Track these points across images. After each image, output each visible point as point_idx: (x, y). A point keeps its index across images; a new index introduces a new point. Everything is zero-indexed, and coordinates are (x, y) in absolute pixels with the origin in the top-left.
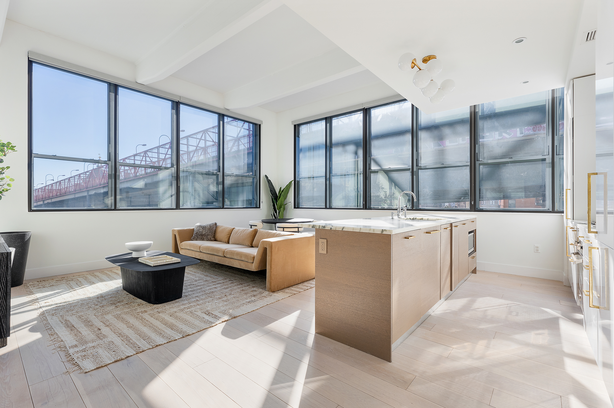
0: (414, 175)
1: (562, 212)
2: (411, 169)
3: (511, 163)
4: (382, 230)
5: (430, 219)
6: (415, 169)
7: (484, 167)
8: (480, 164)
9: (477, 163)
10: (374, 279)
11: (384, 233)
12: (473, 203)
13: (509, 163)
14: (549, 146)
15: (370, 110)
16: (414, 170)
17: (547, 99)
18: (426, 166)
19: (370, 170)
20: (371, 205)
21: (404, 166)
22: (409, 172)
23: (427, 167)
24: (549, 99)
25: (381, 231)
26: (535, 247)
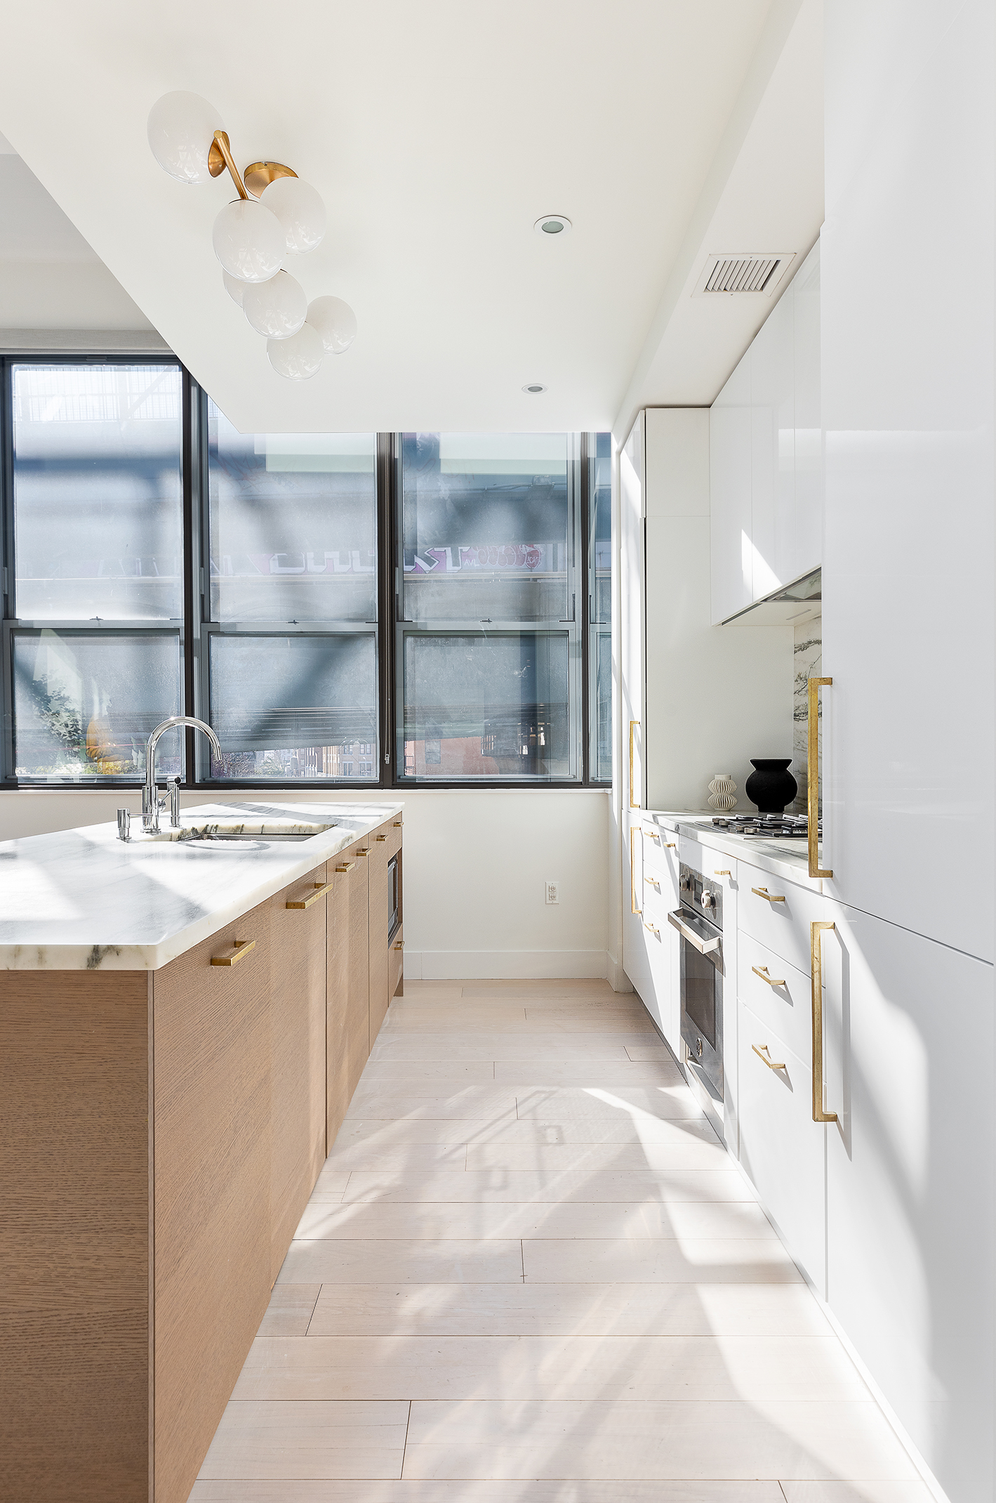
0: (194, 654)
1: (608, 785)
2: (182, 632)
3: (488, 636)
4: (96, 949)
5: (270, 828)
6: (197, 634)
7: (416, 642)
8: (406, 633)
9: (400, 627)
10: (43, 1241)
11: (107, 964)
12: (387, 760)
13: (484, 636)
14: (574, 595)
15: (6, 368)
16: (195, 636)
17: (570, 459)
18: (234, 624)
19: (11, 624)
20: (14, 765)
21: (156, 616)
22: (176, 640)
23: (240, 629)
24: (573, 461)
25: (88, 953)
26: (548, 888)
